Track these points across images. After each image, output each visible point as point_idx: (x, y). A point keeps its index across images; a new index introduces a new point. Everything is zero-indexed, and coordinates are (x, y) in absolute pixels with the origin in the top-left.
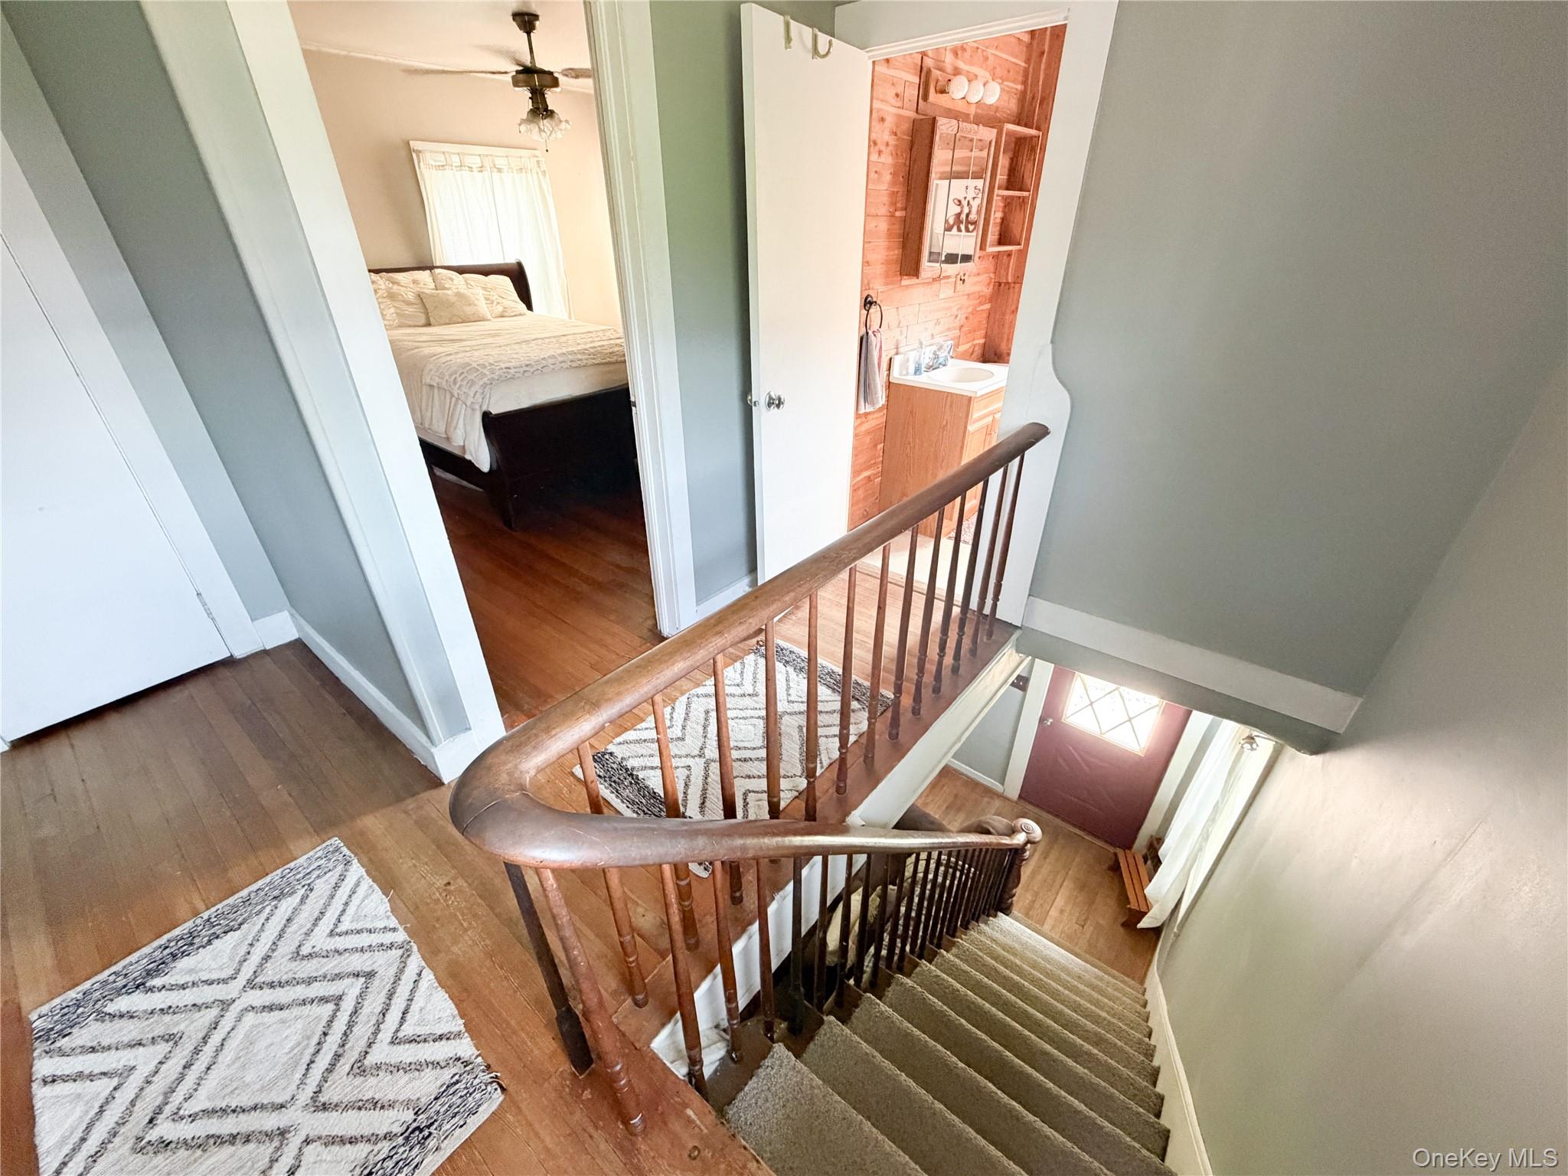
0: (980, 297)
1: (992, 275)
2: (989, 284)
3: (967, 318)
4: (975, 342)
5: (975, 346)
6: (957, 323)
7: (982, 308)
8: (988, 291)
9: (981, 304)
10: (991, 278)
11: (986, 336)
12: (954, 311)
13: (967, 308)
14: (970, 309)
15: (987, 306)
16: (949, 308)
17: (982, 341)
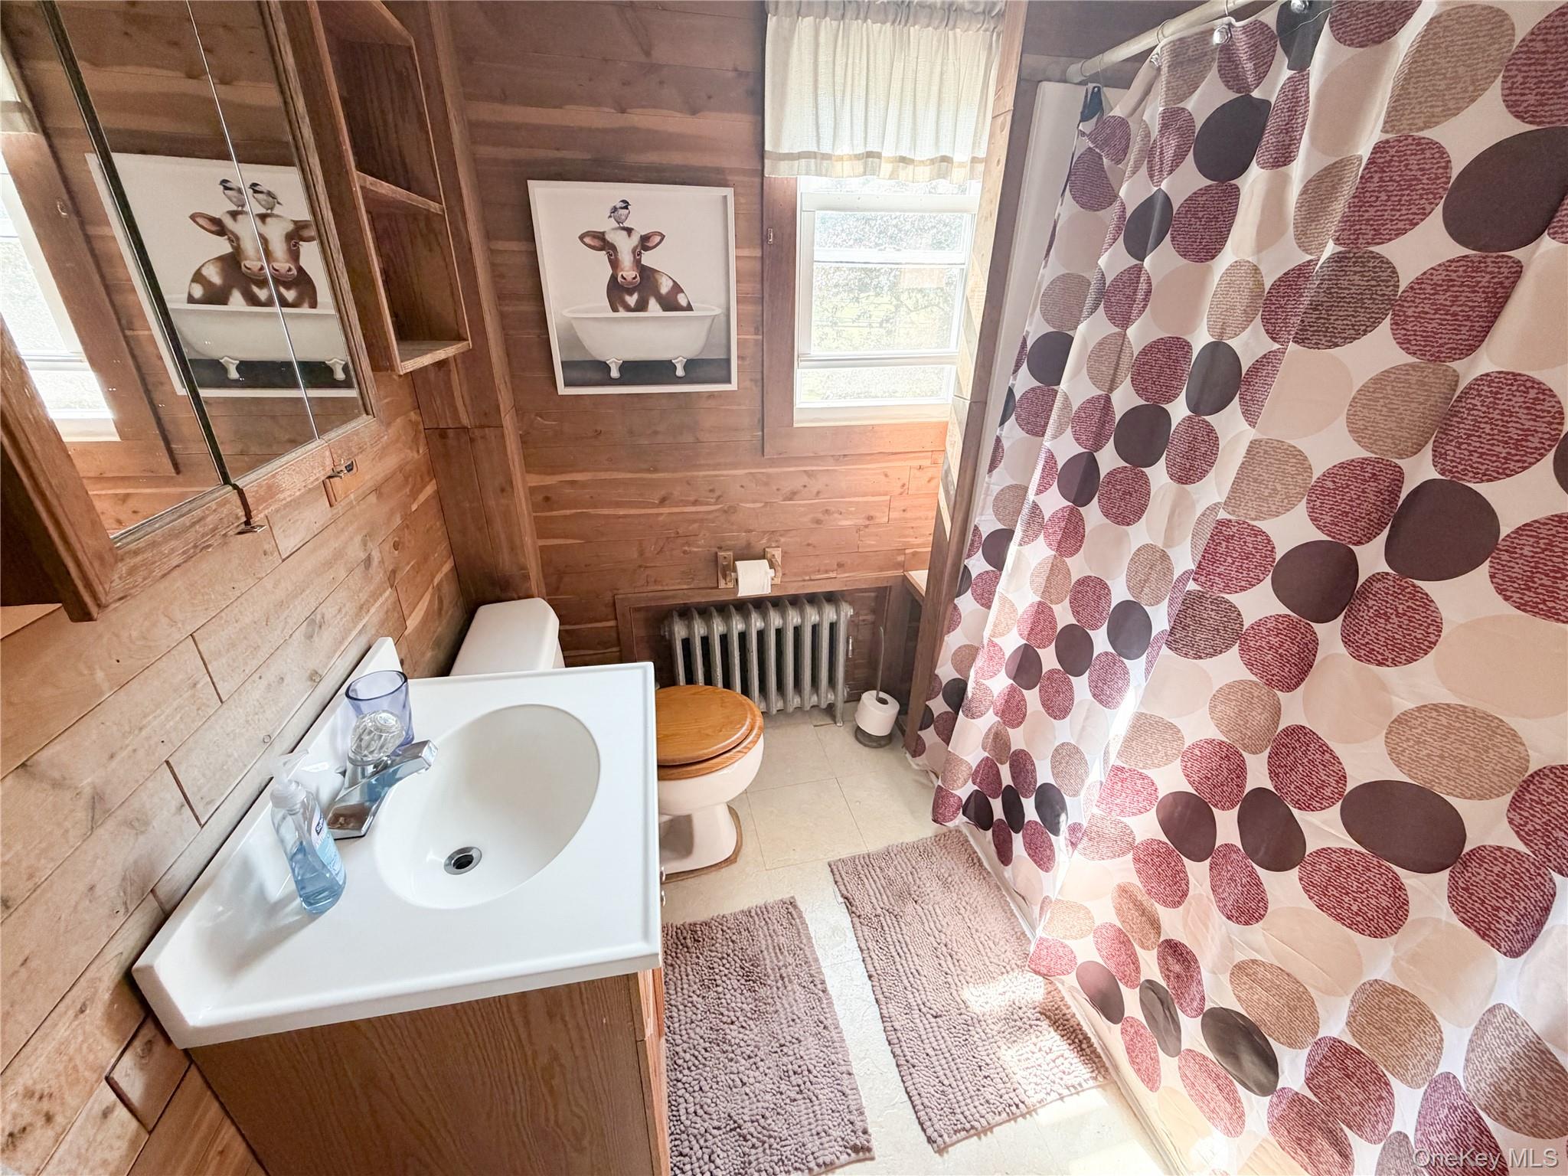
0: (406, 478)
1: (413, 416)
2: (416, 439)
3: (396, 546)
4: (436, 581)
5: (439, 587)
6: (378, 575)
7: (422, 498)
8: (416, 455)
9: (414, 495)
10: (417, 424)
11: (452, 551)
12: (356, 552)
13: (389, 519)
14: (398, 521)
15: (430, 489)
16: (338, 555)
17: (447, 567)
